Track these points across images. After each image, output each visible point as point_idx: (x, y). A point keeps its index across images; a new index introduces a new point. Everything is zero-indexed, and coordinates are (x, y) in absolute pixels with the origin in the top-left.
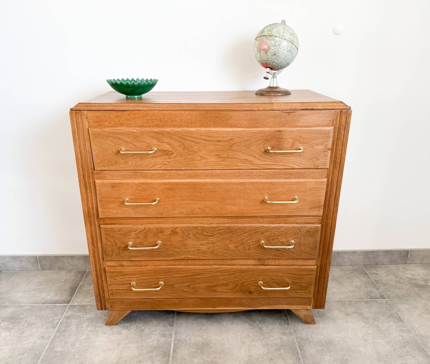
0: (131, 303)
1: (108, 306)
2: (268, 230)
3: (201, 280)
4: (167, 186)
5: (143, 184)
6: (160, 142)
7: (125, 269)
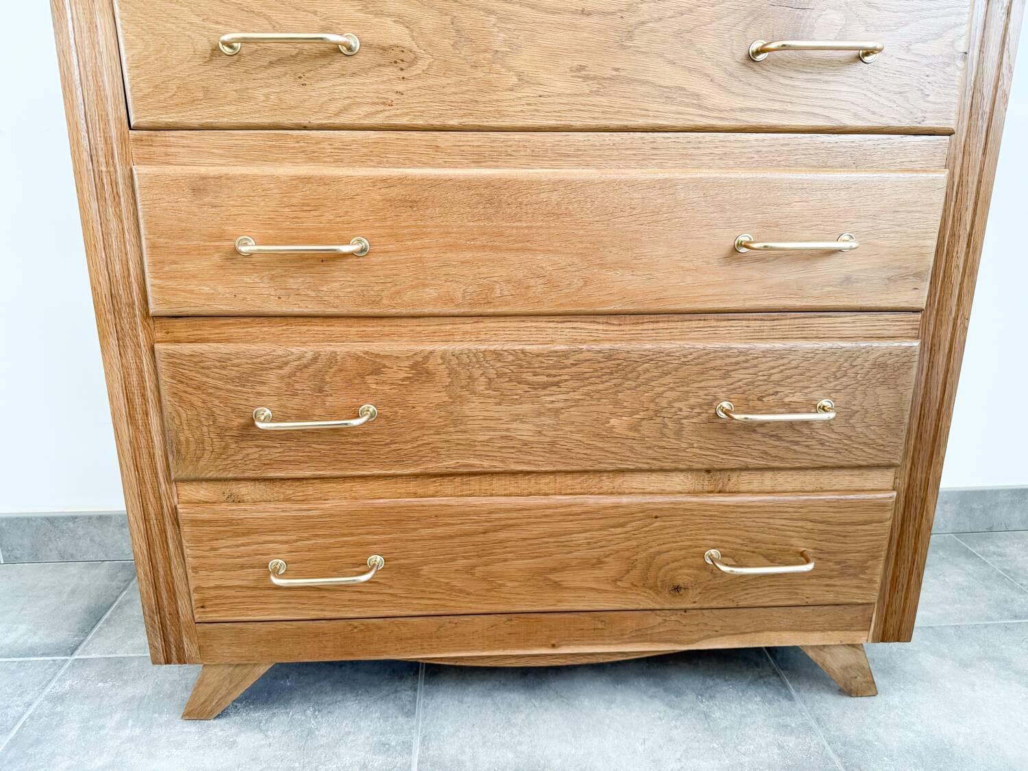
0: (270, 637)
1: (190, 648)
2: (744, 360)
3: (512, 547)
4: (394, 192)
5: (307, 180)
6: (371, 13)
7: (245, 510)
